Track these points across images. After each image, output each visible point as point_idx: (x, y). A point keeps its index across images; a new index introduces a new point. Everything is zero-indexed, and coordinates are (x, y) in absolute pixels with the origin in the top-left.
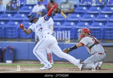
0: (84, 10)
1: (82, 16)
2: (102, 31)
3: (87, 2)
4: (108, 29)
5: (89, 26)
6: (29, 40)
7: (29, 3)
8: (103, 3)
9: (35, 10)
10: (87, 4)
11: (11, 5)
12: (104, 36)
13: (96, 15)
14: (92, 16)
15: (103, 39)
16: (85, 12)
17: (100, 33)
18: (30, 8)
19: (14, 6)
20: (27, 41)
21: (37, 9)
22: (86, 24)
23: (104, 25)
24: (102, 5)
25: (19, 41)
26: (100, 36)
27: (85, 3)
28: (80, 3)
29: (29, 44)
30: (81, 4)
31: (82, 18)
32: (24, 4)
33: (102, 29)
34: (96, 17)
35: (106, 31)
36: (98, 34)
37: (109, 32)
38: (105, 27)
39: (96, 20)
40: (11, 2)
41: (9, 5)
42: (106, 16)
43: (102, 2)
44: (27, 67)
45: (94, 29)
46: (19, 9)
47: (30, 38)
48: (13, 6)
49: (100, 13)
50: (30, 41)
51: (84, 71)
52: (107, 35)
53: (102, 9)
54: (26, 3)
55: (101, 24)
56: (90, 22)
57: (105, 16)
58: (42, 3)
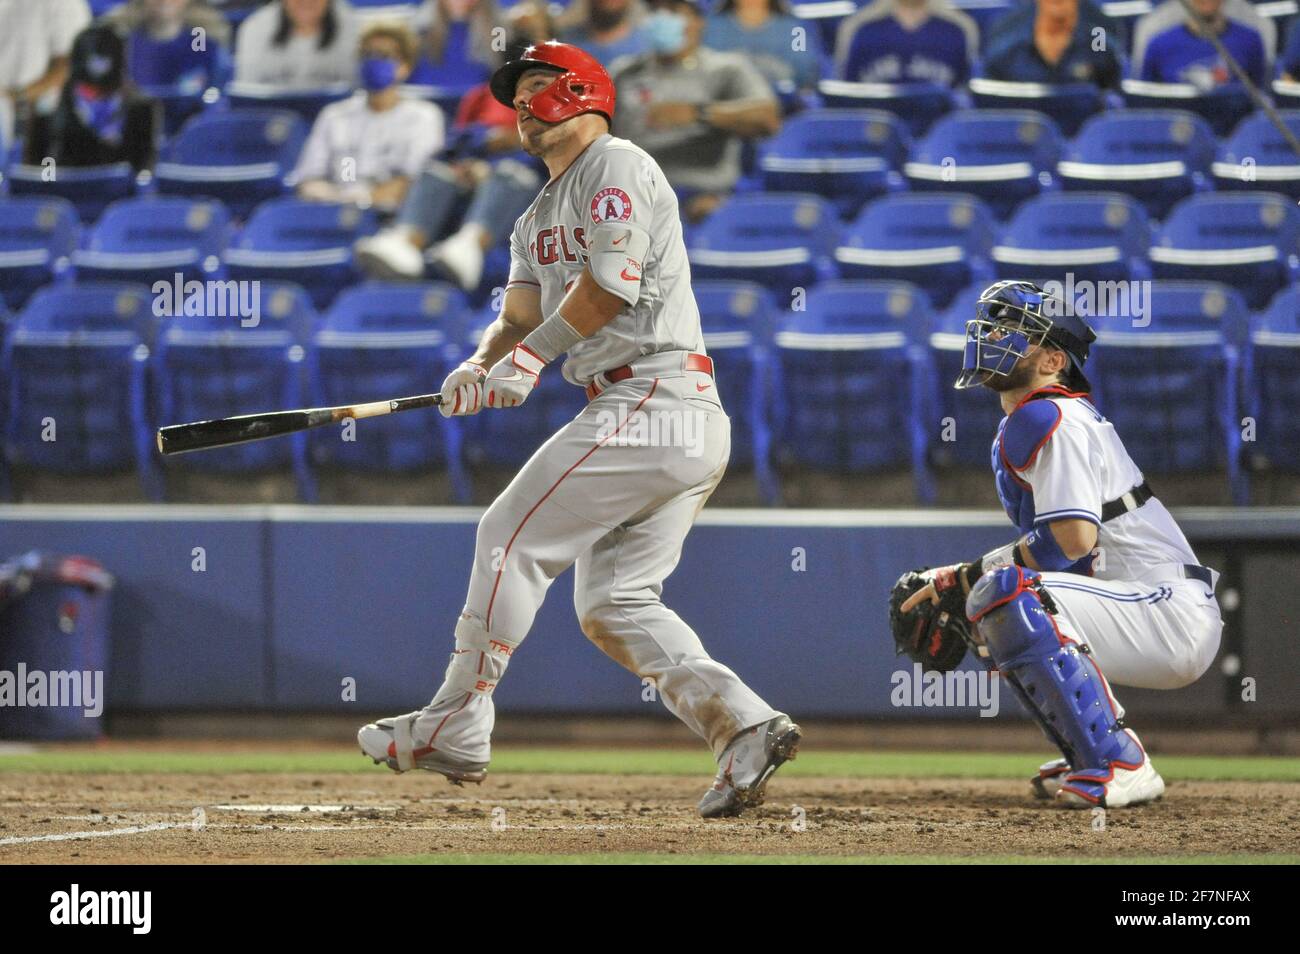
0: (871, 149)
1: (847, 219)
3: (906, 61)
6: (269, 488)
7: (266, 80)
8: (1081, 71)
10: (909, 79)
11: (67, 100)
16: (880, 175)
18: (280, 126)
19: (102, 117)
25: (168, 498)
27: (881, 77)
40: (63, 75)
41: (49, 100)
43: (1071, 53)
47: (277, 467)
48: (86, 111)
50: (283, 501)
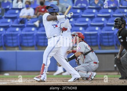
0: (78, 13)
1: (75, 20)
2: (99, 36)
3: (81, 4)
4: (105, 33)
5: (84, 30)
6: (16, 48)
7: (16, 6)
8: (99, 5)
9: (23, 14)
10: (81, 6)
12: (101, 42)
13: (91, 18)
14: (87, 20)
15: (100, 45)
16: (79, 16)
17: (96, 38)
18: (17, 11)
20: (15, 50)
21: (25, 13)
22: (81, 29)
23: (101, 29)
24: (98, 7)
25: (6, 50)
26: (97, 42)
27: (79, 6)
28: (73, 5)
29: (16, 52)
30: (75, 7)
31: (75, 23)
32: (10, 8)
33: (99, 34)
34: (91, 20)
35: (104, 37)
36: (94, 40)
37: (106, 37)
38: (102, 32)
39: (92, 24)
42: (103, 19)
43: (98, 3)
44: (15, 79)
45: (90, 35)
46: (5, 13)
47: (17, 46)
49: (96, 16)
50: (18, 50)
51: (79, 82)
52: (104, 40)
53: (98, 11)
54: (12, 6)
55: (97, 28)
56: (85, 27)
57: (101, 19)
58: (31, 6)
